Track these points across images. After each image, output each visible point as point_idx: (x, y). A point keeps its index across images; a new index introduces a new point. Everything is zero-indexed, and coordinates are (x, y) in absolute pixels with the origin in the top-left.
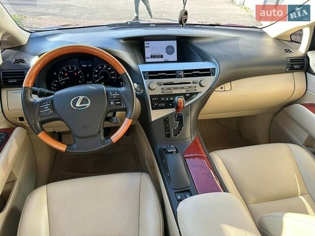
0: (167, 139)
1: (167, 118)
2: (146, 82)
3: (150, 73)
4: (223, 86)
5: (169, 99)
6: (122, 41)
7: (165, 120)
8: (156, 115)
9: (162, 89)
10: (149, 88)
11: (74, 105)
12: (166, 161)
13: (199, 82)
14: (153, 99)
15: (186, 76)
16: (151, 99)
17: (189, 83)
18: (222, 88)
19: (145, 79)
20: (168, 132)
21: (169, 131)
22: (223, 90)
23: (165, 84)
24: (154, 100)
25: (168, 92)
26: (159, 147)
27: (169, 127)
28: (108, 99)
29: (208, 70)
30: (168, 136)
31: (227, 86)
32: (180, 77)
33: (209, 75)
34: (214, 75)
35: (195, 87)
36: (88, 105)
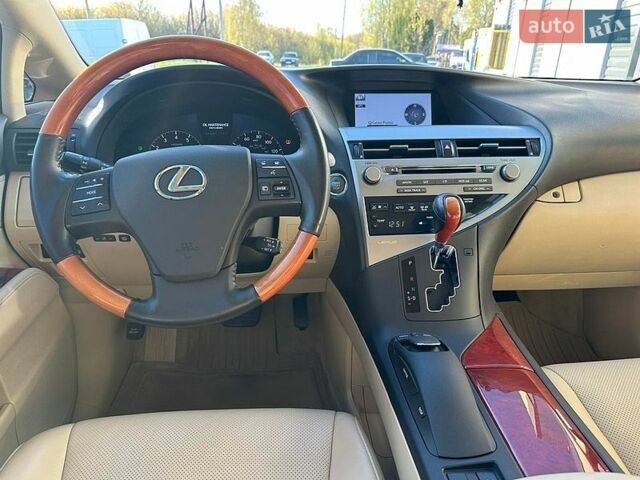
0: (412, 316)
1: (412, 259)
2: (357, 166)
3: (368, 144)
4: (558, 190)
5: (417, 208)
6: (303, 77)
7: (405, 263)
8: (381, 249)
9: (399, 183)
10: (366, 180)
11: (164, 186)
12: (411, 370)
13: (498, 169)
14: (374, 208)
15: (462, 154)
16: (369, 208)
17: (472, 170)
18: (556, 195)
19: (355, 156)
20: (414, 298)
21: (416, 293)
22: (561, 199)
23: (406, 171)
24: (378, 210)
25: (415, 191)
26: (388, 335)
27: (415, 284)
28: (255, 177)
29: (521, 142)
30: (415, 307)
31: (571, 191)
32: (448, 154)
33: (524, 153)
34: (537, 154)
35: (489, 181)
36: (200, 188)
